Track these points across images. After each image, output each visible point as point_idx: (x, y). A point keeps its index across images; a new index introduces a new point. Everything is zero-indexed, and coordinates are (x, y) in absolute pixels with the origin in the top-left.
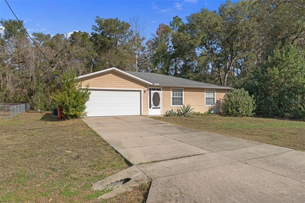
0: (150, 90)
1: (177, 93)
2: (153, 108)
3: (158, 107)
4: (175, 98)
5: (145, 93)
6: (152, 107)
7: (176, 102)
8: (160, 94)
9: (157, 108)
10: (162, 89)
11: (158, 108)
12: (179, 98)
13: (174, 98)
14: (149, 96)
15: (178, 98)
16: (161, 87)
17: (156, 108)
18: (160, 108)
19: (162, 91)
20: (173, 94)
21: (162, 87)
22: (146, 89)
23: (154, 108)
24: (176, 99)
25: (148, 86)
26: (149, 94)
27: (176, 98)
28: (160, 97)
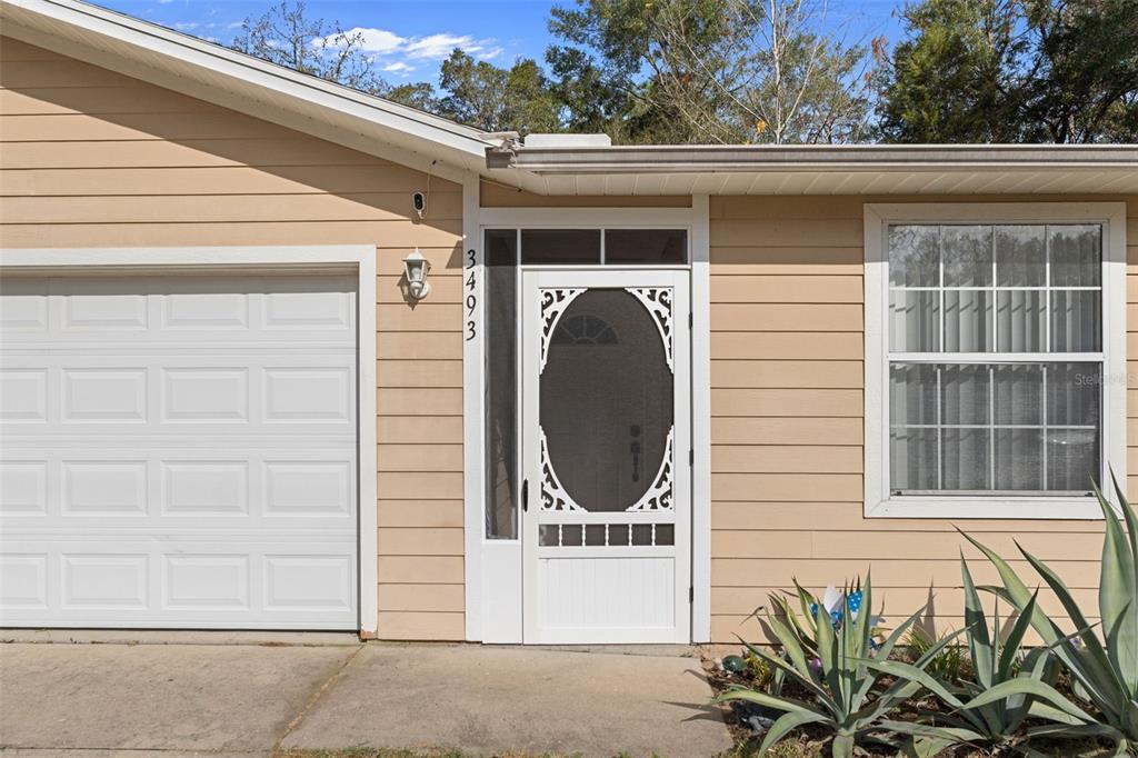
0: (501, 252)
1: (994, 288)
2: (549, 535)
3: (632, 516)
4: (954, 373)
5: (412, 300)
6: (533, 517)
7: (979, 437)
8: (677, 324)
9: (619, 535)
10: (698, 240)
11: (642, 535)
12: (1030, 374)
13: (926, 372)
14: (475, 353)
15: (1006, 373)
16: (683, 201)
17: (595, 535)
18: (681, 534)
19: (702, 269)
20: (922, 309)
21: (702, 206)
22: (431, 243)
23: (572, 535)
24: (965, 388)
25: (458, 190)
26: (480, 315)
27: (979, 372)
28: (677, 363)
